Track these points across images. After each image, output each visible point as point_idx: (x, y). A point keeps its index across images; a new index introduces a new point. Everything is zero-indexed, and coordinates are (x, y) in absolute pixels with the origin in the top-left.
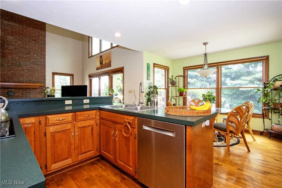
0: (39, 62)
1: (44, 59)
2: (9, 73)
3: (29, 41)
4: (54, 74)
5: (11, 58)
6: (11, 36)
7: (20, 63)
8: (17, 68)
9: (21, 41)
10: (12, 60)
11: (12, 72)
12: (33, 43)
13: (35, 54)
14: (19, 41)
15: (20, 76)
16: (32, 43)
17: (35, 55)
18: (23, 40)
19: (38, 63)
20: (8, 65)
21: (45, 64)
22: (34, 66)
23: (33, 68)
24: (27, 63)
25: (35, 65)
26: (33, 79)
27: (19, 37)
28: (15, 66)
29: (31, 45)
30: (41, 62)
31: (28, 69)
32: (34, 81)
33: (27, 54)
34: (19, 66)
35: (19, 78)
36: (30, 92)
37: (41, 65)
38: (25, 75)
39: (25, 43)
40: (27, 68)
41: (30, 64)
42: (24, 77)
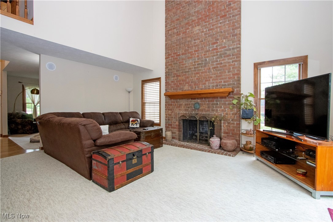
0: (230, 49)
1: (238, 42)
2: (195, 78)
3: (216, 22)
4: (257, 66)
5: (198, 56)
6: (198, 26)
7: (206, 60)
8: (203, 68)
9: (208, 28)
10: (198, 59)
11: (198, 75)
12: (221, 21)
13: (224, 39)
14: (205, 28)
15: (206, 81)
16: (220, 23)
17: (224, 41)
18: (209, 24)
19: (228, 52)
20: (195, 68)
21: (240, 51)
22: (223, 60)
23: (221, 63)
24: (214, 57)
25: (224, 57)
26: (222, 82)
27: (205, 22)
28: (201, 67)
29: (220, 27)
30: (233, 49)
31: (215, 68)
32: (222, 85)
33: (214, 44)
34: (205, 66)
35: (205, 84)
36: (217, 104)
37: (233, 55)
38: (211, 77)
39: (212, 28)
40: (213, 66)
41: (218, 58)
42: (210, 80)
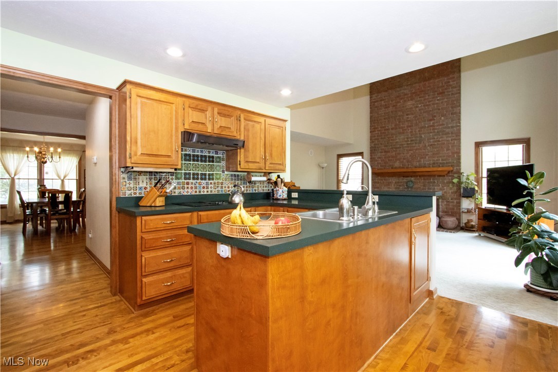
0: (449, 128)
1: (458, 121)
2: (408, 155)
3: (433, 98)
4: (478, 145)
5: (411, 132)
6: (411, 100)
7: (421, 137)
8: (417, 145)
9: (423, 103)
10: (411, 135)
11: (412, 152)
12: (439, 98)
13: (442, 116)
14: (420, 104)
15: (421, 158)
16: (438, 100)
17: (443, 118)
18: (425, 99)
19: (447, 130)
20: (408, 144)
21: (460, 130)
22: (441, 137)
23: (439, 141)
24: (431, 134)
25: (443, 134)
26: (439, 160)
27: (420, 98)
28: (416, 143)
29: (437, 103)
30: (452, 127)
31: (431, 145)
32: (441, 163)
33: (431, 120)
34: (420, 143)
35: (420, 161)
36: (435, 182)
37: (452, 133)
38: (427, 155)
39: (427, 103)
40: (430, 144)
41: (435, 135)
42: (426, 158)
